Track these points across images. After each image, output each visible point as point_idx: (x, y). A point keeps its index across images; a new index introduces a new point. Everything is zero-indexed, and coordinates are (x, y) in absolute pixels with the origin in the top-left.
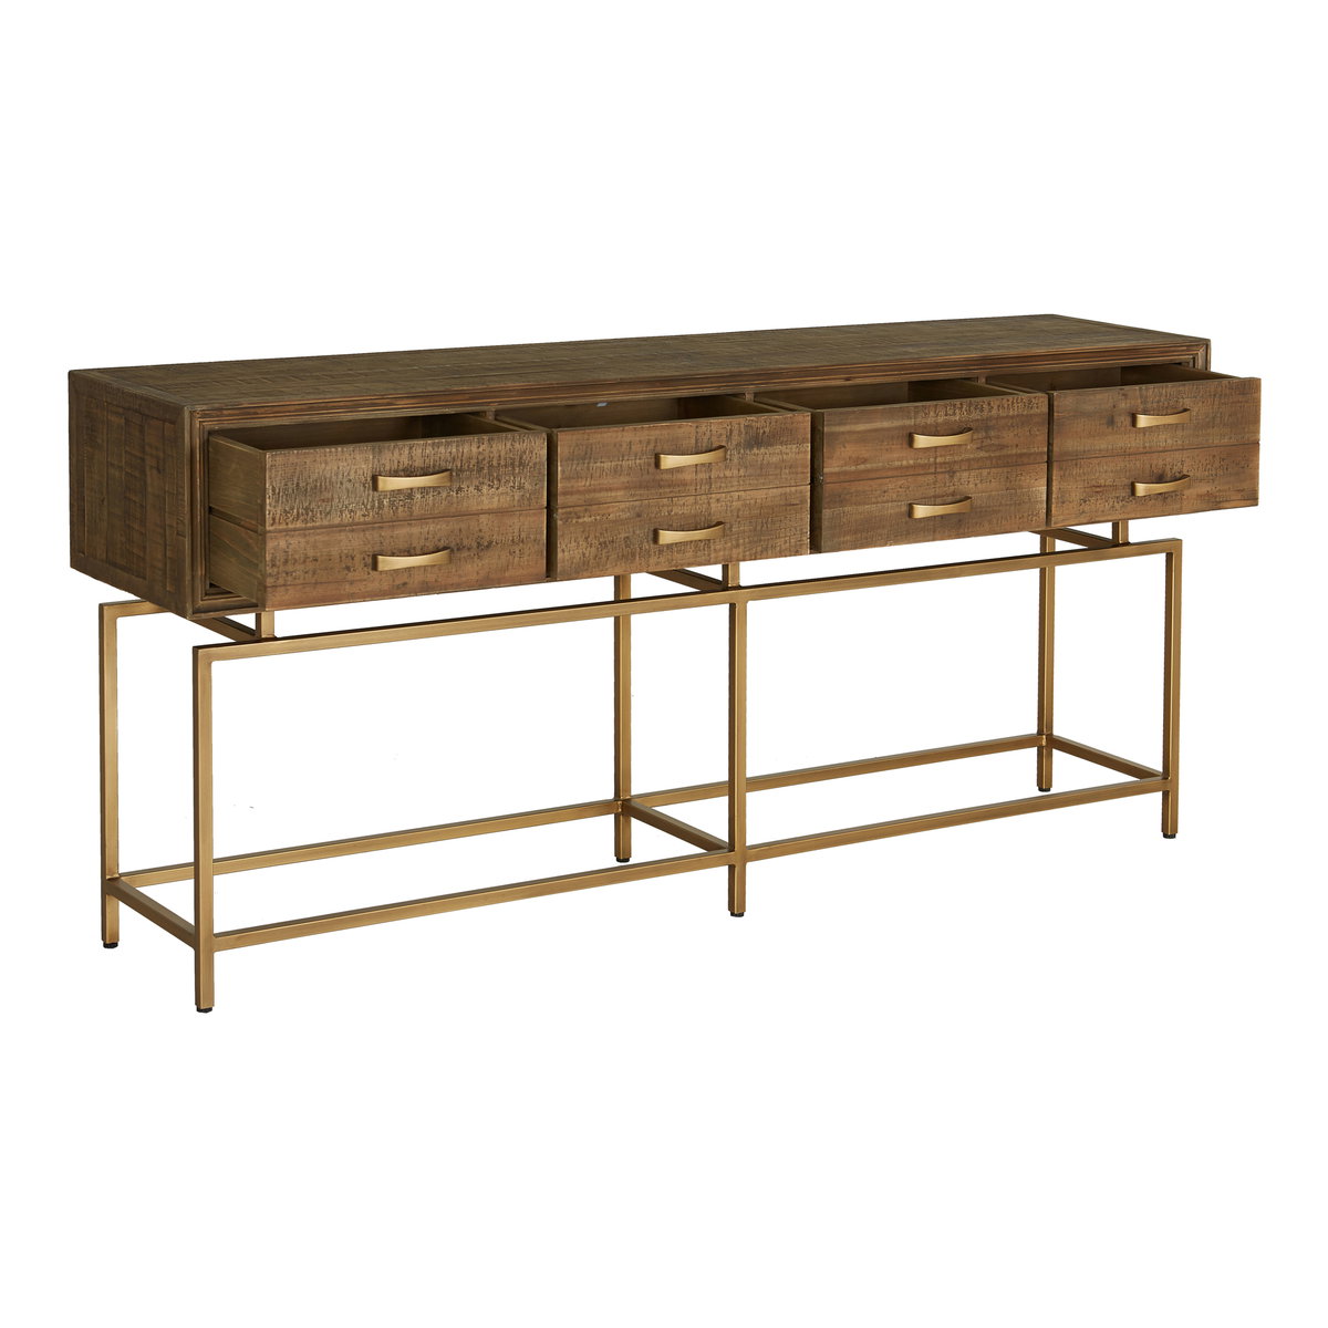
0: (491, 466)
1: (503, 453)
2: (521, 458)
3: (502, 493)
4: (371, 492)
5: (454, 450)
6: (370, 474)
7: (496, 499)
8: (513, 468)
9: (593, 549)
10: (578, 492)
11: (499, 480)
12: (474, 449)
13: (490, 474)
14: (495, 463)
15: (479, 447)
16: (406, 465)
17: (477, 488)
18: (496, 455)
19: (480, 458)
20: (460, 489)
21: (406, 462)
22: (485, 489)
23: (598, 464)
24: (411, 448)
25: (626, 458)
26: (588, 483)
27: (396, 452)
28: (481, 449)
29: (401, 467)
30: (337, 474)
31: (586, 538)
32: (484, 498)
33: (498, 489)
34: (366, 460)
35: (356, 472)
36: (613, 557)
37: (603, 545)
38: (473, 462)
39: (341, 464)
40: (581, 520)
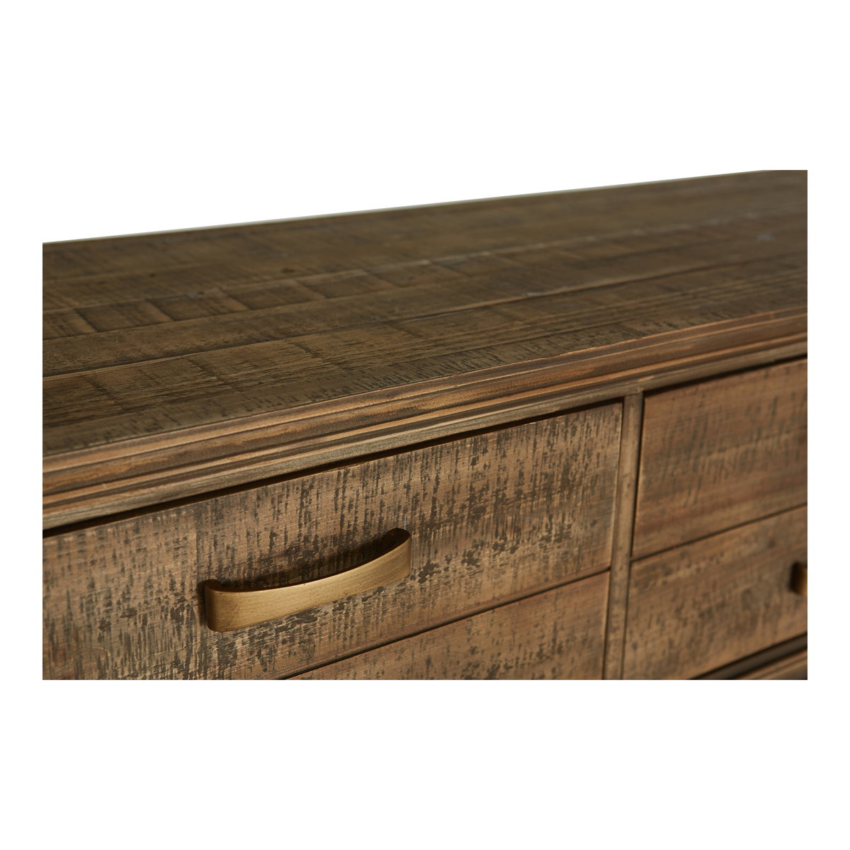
0: (501, 501)
1: (528, 467)
2: (567, 470)
3: (523, 559)
4: (198, 629)
5: (416, 479)
6: (191, 583)
7: (509, 573)
8: (550, 497)
9: (689, 628)
10: (674, 521)
11: (517, 530)
12: (465, 469)
13: (499, 520)
14: (510, 493)
15: (474, 463)
16: (293, 536)
17: (470, 560)
18: (512, 472)
19: (478, 485)
20: (429, 569)
21: (293, 532)
22: (485, 557)
23: (715, 456)
24: (305, 493)
25: (764, 433)
26: (692, 499)
27: (266, 512)
28: (479, 466)
29: (280, 545)
30: (88, 604)
31: (678, 611)
32: (483, 578)
33: (513, 550)
34: (178, 548)
35: (148, 585)
36: (721, 633)
37: (706, 615)
38: (462, 498)
39: (97, 574)
40: (672, 578)
